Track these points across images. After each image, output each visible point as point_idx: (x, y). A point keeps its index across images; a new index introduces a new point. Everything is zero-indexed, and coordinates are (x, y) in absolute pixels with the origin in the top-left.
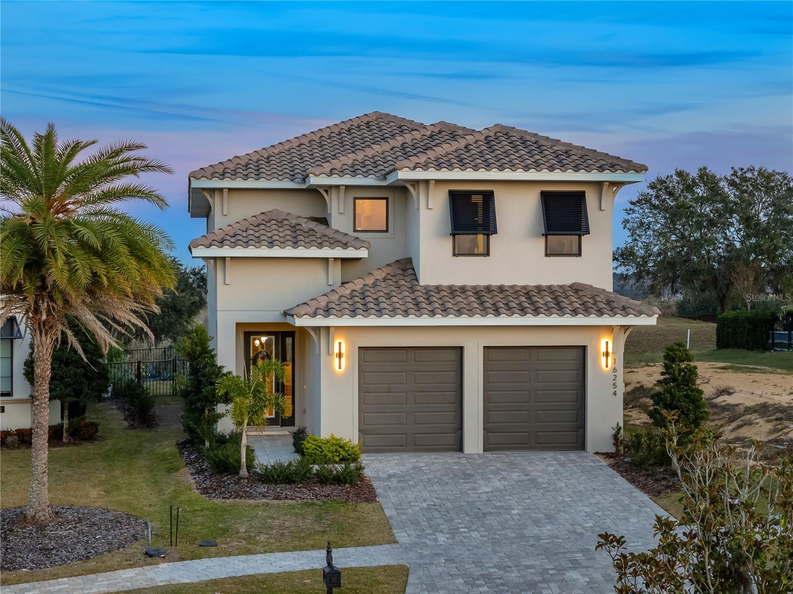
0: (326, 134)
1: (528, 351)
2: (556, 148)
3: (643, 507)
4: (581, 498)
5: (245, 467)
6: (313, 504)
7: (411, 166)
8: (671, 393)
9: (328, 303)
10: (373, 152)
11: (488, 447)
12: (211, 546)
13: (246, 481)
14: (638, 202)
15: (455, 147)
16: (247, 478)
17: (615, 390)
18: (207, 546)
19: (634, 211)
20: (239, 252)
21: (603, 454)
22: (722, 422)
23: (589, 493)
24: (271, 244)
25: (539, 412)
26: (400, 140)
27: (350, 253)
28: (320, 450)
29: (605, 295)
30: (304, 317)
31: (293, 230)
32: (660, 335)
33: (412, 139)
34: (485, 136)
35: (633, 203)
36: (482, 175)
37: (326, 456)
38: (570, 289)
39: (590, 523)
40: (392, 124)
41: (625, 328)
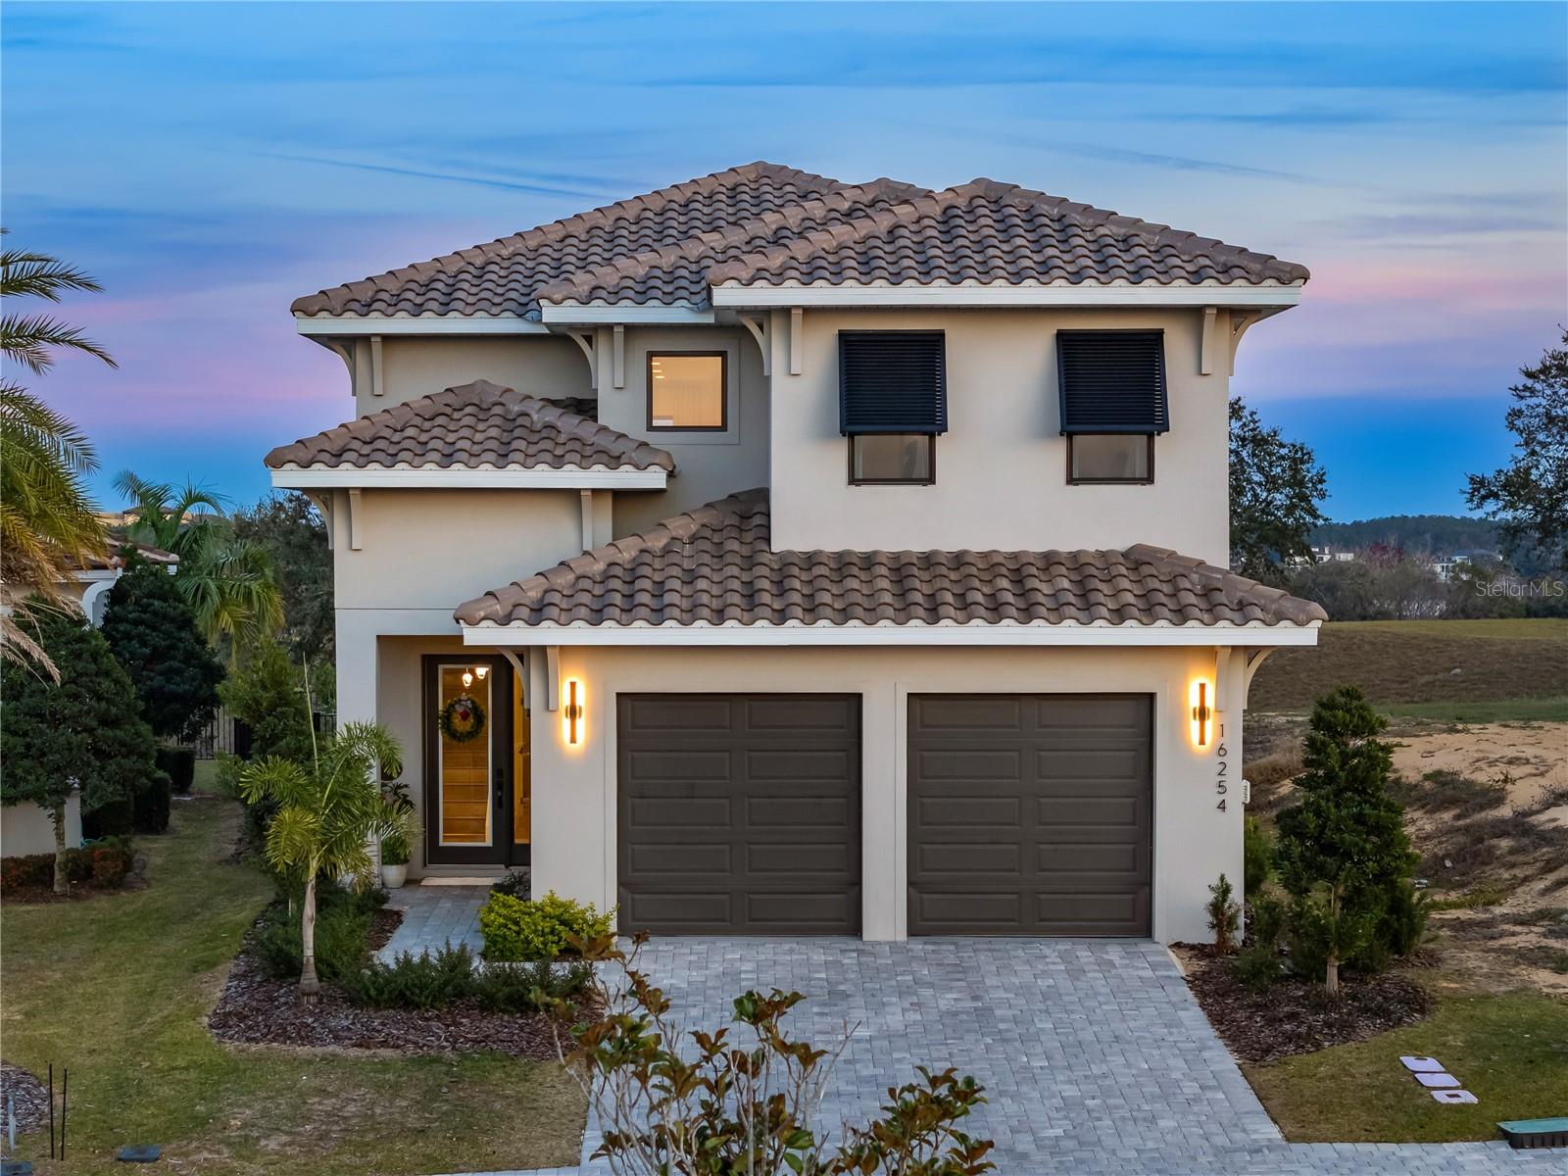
0: (631, 215)
1: (1016, 704)
2: (1102, 231)
3: (1210, 1088)
4: (1073, 1061)
5: (312, 967)
6: (438, 1060)
7: (745, 275)
8: (1318, 813)
9: (546, 592)
10: (702, 248)
11: (919, 925)
12: (142, 1161)
13: (313, 999)
14: (1541, 371)
15: (863, 233)
16: (316, 994)
17: (1222, 797)
18: (133, 1160)
19: (1532, 391)
20: (376, 476)
21: (1192, 947)
22: (1529, 871)
23: (1099, 1047)
24: (447, 460)
25: (1042, 846)
26: (774, 222)
27: (627, 478)
28: (515, 928)
29: (1201, 575)
30: (481, 625)
31: (509, 426)
32: (1548, 659)
33: (803, 220)
34: (945, 205)
35: (1530, 375)
36: (910, 294)
37: (528, 942)
38: (1121, 560)
39: (1060, 1127)
40: (789, 188)
41: (1250, 652)
